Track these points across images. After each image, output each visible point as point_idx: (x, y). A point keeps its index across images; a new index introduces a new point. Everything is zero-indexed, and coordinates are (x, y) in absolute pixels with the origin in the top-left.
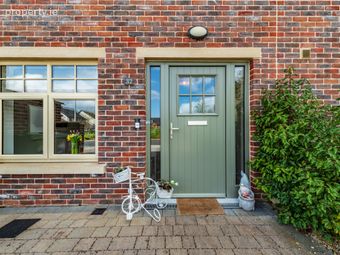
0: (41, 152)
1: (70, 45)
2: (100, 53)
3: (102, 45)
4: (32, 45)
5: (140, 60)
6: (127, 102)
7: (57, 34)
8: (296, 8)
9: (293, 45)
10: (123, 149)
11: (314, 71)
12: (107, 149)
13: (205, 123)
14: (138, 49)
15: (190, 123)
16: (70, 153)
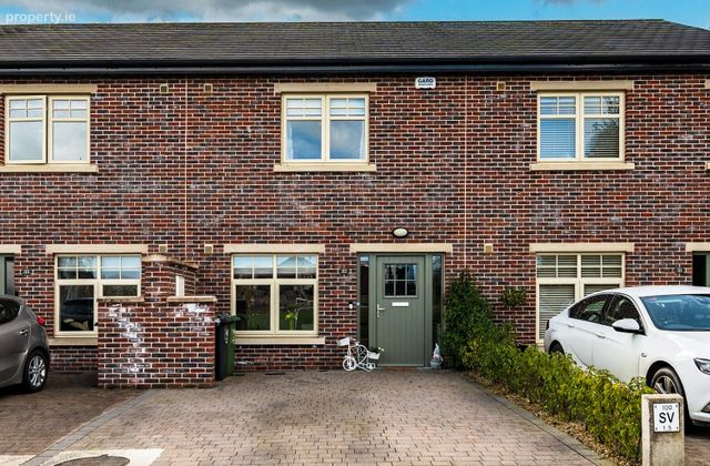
0: (269, 329)
1: (296, 242)
2: (321, 248)
3: (322, 242)
4: (266, 242)
5: (353, 254)
6: (342, 288)
7: (286, 233)
8: (481, 212)
9: (478, 242)
10: (339, 326)
11: (497, 262)
12: (325, 326)
13: (406, 304)
14: (351, 245)
15: (394, 304)
16: (288, 329)
